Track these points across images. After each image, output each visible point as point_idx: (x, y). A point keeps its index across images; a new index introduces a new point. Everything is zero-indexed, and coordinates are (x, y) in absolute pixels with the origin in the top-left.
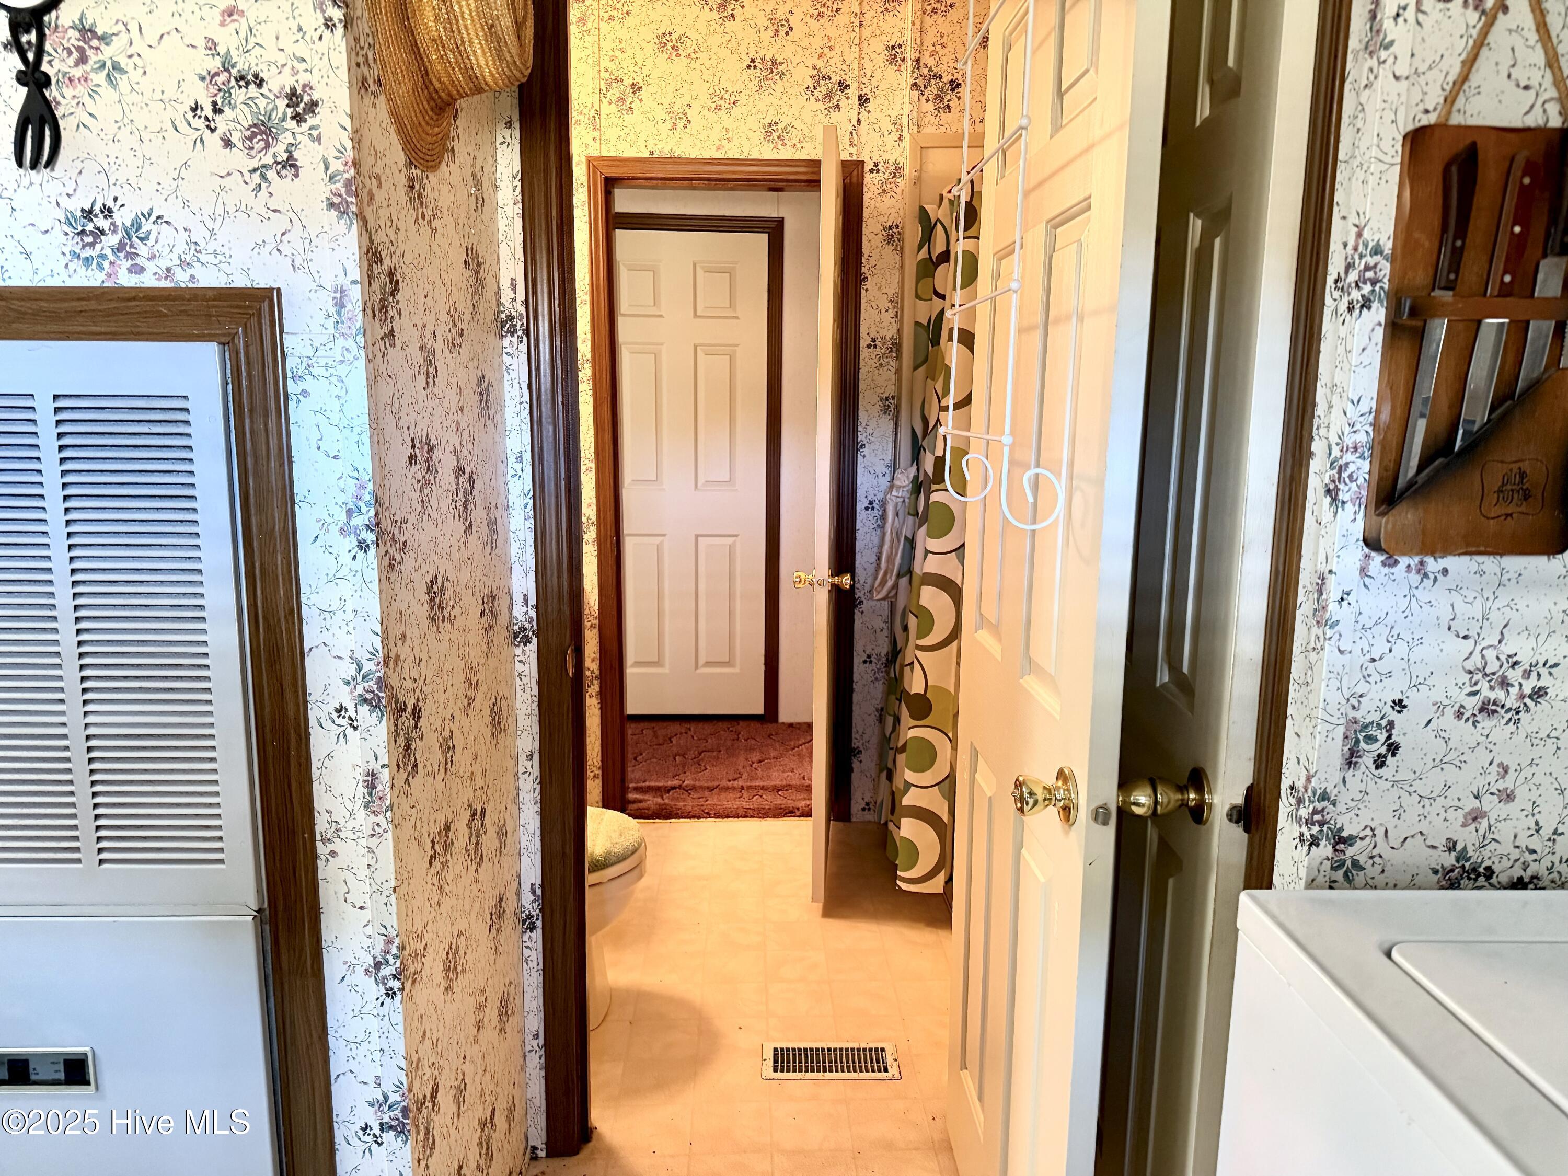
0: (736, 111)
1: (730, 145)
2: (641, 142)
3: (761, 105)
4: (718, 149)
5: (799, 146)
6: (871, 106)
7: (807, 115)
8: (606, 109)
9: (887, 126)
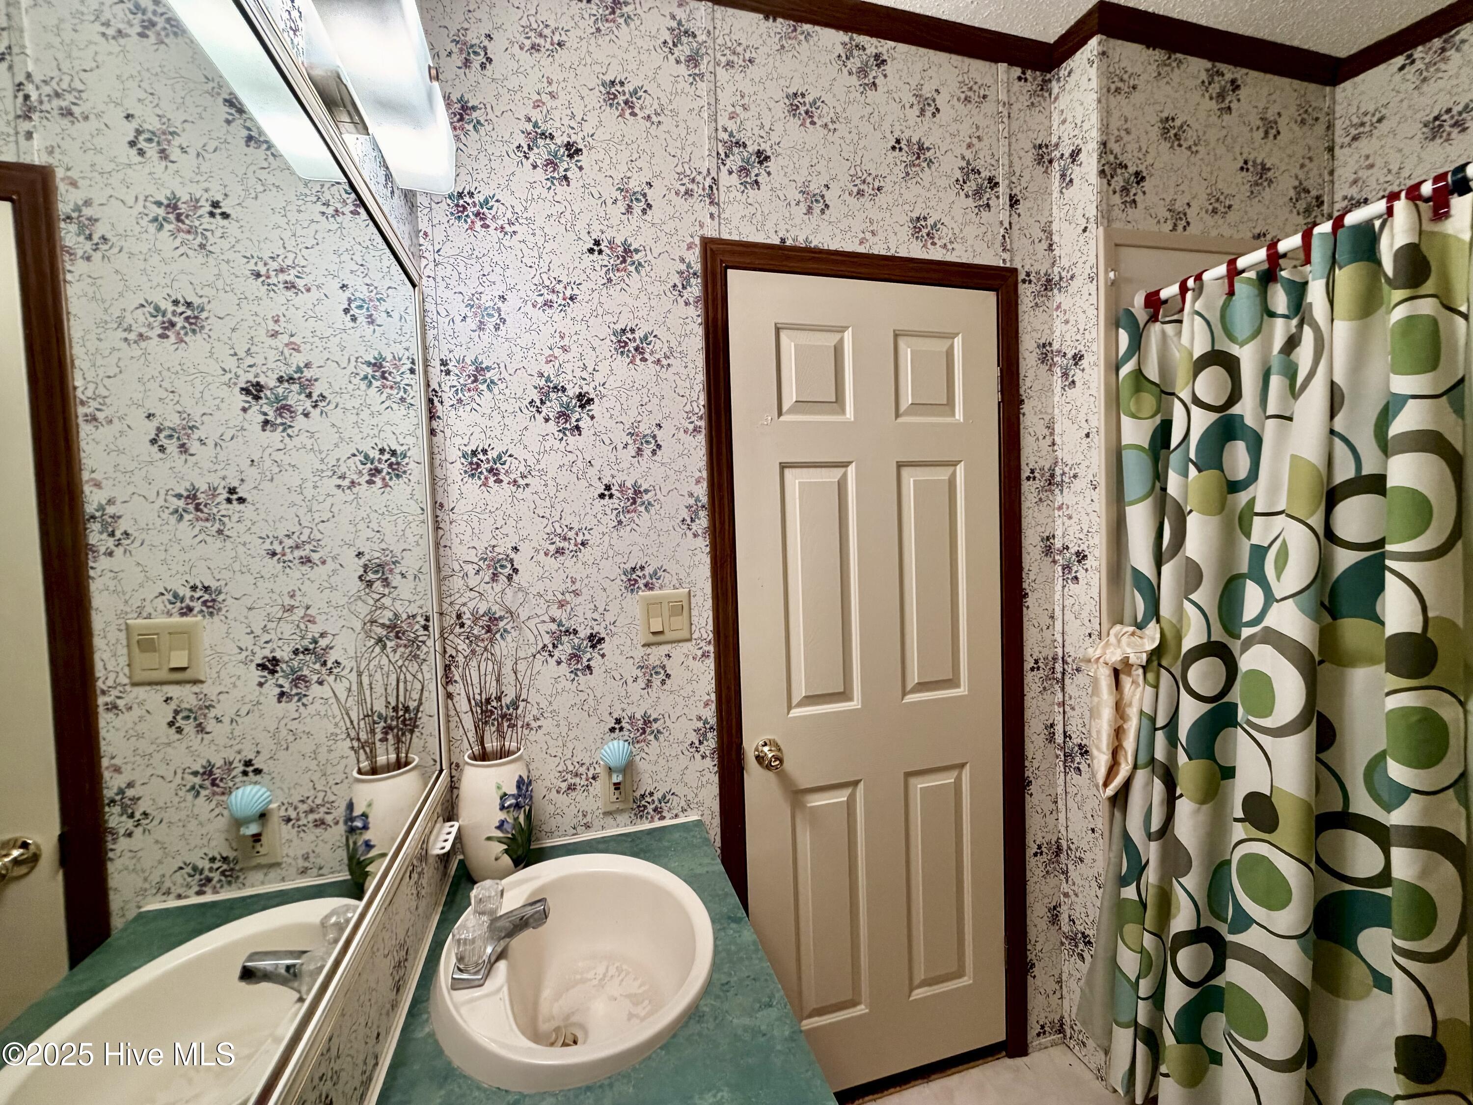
0: (881, 198)
1: (876, 239)
2: (770, 225)
3: (908, 196)
4: (861, 243)
5: (949, 247)
6: (1021, 208)
7: (957, 211)
8: (725, 180)
9: (1037, 234)
